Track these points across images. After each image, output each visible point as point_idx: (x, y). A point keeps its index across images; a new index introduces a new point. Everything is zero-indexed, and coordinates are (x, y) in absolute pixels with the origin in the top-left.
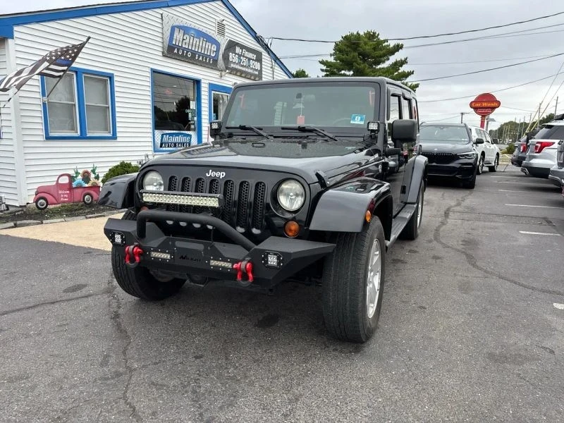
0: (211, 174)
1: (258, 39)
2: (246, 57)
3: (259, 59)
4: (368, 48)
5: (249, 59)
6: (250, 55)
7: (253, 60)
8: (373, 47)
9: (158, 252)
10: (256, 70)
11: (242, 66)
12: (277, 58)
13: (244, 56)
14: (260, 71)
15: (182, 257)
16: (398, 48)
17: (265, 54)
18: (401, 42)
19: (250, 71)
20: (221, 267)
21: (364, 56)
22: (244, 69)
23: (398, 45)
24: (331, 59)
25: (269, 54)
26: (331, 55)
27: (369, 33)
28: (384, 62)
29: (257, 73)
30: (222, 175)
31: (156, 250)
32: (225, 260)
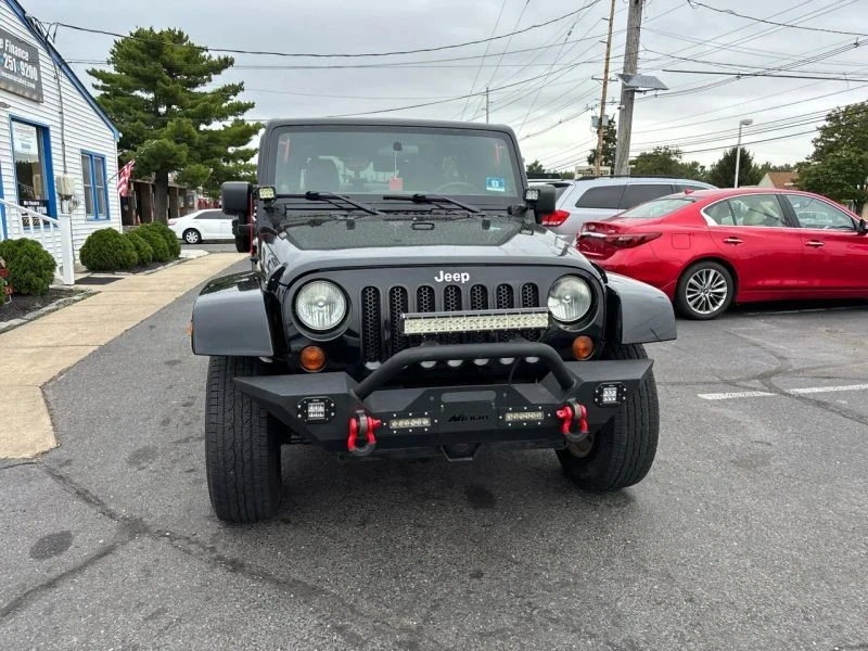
0: (444, 277)
1: (28, 23)
2: (13, 56)
3: (34, 61)
4: (176, 57)
5: (19, 59)
6: (19, 52)
7: (24, 61)
8: (184, 55)
9: (407, 417)
10: (32, 81)
11: (8, 71)
12: (62, 60)
13: (8, 53)
14: (39, 84)
15: (455, 419)
16: (226, 63)
17: (42, 51)
18: (230, 55)
19: (21, 81)
20: (526, 421)
21: (172, 70)
22: (10, 77)
23: (226, 59)
24: (111, 69)
25: (49, 53)
26: (109, 63)
27: (171, 32)
28: (203, 83)
29: (34, 86)
30: (463, 278)
31: (403, 416)
32: (533, 408)
